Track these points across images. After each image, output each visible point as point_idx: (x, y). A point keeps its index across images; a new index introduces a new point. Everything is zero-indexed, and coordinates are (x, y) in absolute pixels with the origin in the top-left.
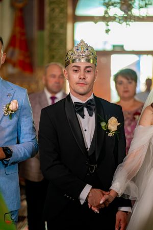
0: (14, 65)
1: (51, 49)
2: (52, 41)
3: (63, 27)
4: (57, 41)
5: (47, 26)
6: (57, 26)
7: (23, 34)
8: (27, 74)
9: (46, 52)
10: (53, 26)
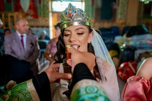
0: (31, 16)
1: (43, 11)
2: (44, 8)
3: (48, 3)
4: (45, 8)
5: (42, 2)
6: (45, 2)
7: (34, 5)
8: (36, 19)
9: (42, 12)
10: (44, 2)
